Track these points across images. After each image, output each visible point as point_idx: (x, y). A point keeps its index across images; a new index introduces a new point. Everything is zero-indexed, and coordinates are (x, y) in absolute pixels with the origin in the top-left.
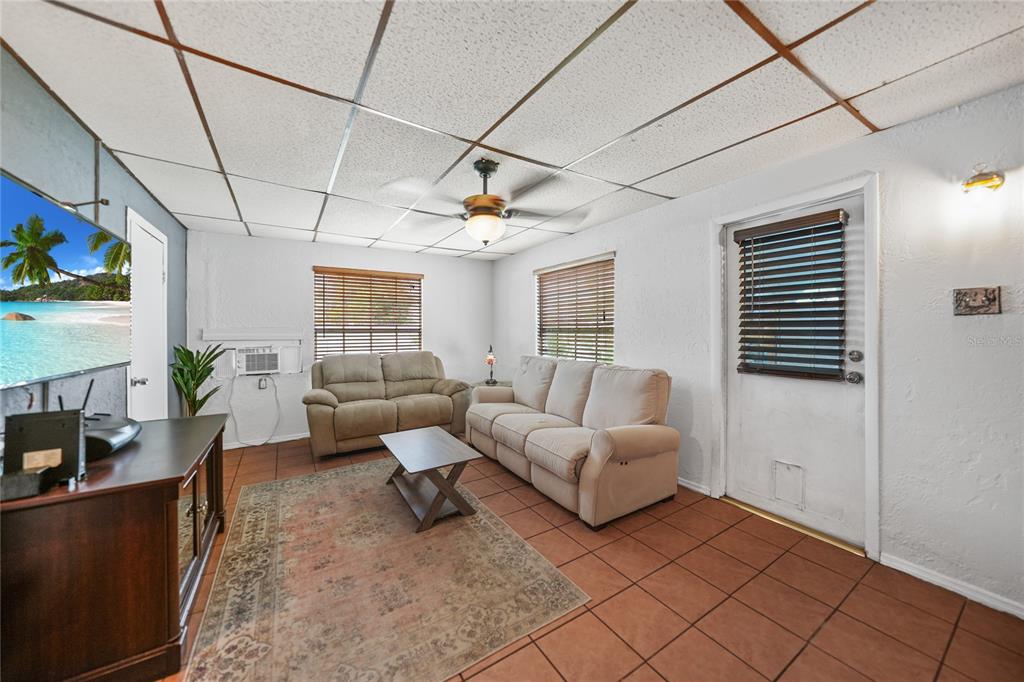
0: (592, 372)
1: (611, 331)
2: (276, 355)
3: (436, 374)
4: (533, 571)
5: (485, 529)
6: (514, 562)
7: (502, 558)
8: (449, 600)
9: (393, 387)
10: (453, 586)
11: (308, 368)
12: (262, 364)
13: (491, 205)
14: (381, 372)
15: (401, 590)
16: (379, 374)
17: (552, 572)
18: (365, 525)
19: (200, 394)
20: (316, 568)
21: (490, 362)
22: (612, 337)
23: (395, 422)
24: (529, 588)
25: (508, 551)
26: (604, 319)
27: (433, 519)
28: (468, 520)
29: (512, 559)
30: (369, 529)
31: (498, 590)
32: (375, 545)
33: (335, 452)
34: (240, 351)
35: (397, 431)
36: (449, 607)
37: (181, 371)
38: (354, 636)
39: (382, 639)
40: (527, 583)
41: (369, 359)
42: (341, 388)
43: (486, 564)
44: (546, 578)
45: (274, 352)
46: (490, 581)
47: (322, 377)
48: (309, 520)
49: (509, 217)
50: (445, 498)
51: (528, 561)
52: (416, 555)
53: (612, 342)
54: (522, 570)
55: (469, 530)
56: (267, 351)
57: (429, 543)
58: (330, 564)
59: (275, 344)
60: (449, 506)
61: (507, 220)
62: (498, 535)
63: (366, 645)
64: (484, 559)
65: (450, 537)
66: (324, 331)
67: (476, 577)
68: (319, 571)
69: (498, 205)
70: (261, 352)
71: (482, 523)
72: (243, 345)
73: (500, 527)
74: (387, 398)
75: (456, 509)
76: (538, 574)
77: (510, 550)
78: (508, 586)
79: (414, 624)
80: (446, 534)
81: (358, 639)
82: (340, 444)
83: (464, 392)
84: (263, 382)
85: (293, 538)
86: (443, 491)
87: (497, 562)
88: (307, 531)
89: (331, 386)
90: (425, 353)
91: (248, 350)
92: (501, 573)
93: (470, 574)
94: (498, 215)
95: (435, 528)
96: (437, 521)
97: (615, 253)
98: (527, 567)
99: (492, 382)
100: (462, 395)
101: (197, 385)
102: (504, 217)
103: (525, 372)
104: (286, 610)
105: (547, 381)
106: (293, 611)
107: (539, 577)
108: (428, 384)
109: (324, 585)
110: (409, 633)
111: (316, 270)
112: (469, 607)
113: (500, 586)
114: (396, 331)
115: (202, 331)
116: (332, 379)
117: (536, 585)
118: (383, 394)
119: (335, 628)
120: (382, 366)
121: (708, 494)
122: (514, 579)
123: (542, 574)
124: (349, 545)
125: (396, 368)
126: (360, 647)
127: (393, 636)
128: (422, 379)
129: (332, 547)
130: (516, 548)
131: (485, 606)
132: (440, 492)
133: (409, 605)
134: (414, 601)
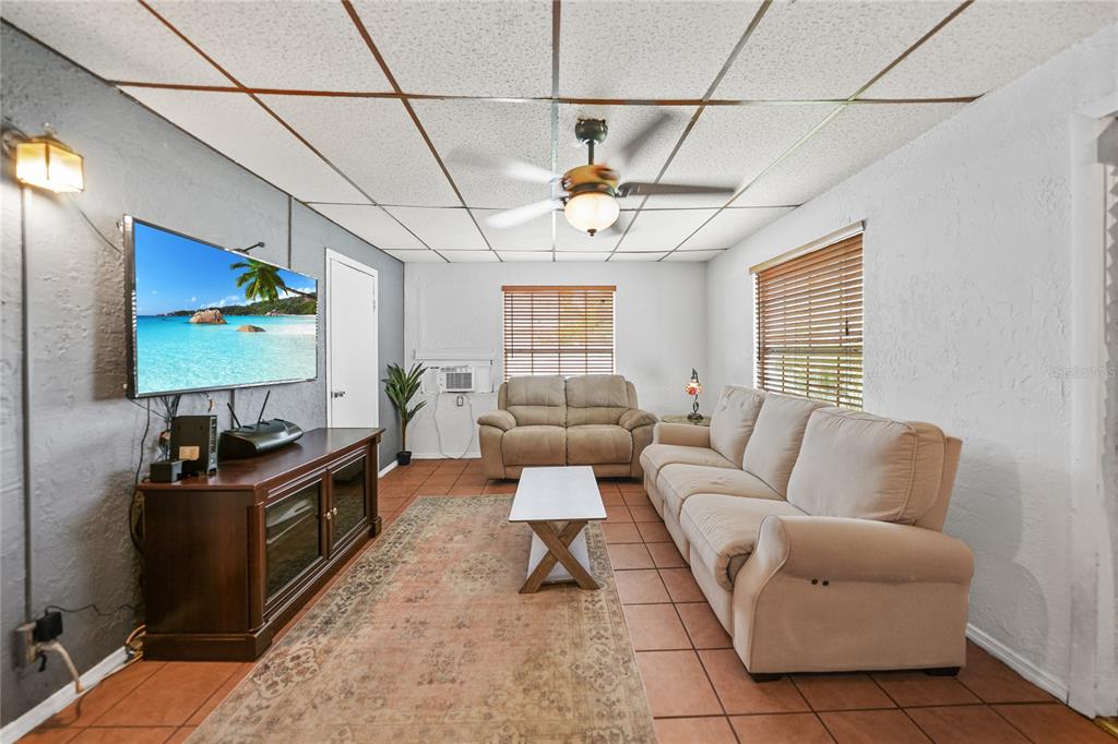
0: (808, 416)
1: (857, 351)
2: (470, 374)
3: (625, 402)
4: (617, 708)
5: (596, 617)
6: (600, 681)
7: (591, 667)
8: (490, 701)
9: (574, 414)
10: (509, 683)
11: (497, 388)
12: (459, 382)
13: (596, 179)
14: (564, 396)
15: (456, 661)
16: (561, 399)
17: (642, 723)
18: (480, 567)
19: (410, 406)
20: (409, 600)
21: (692, 391)
22: (859, 362)
23: (563, 455)
24: (595, 733)
25: (604, 660)
26: (847, 334)
27: (541, 581)
28: (584, 596)
29: (601, 675)
30: (480, 571)
31: (554, 716)
32: (472, 594)
33: (503, 477)
34: (442, 369)
35: (568, 465)
36: (485, 710)
37: (394, 386)
38: (380, 697)
39: (398, 716)
40: (597, 723)
41: (552, 381)
42: (521, 411)
43: (565, 669)
44: (628, 730)
45: (469, 371)
46: (553, 696)
47: (506, 399)
48: (440, 545)
49: (624, 195)
50: (557, 560)
51: (621, 688)
52: (500, 622)
53: (860, 370)
54: (604, 699)
55: (577, 610)
56: (464, 371)
57: (523, 612)
58: (422, 601)
59: (470, 364)
60: (560, 572)
61: (621, 200)
62: (606, 630)
63: (381, 716)
64: (568, 659)
65: (550, 612)
66: (512, 351)
67: (541, 682)
68: (410, 604)
69: (604, 177)
70: (458, 371)
71: (598, 605)
72: (445, 365)
73: (617, 619)
74: (566, 426)
75: (572, 578)
76: (621, 715)
77: (607, 660)
78: (569, 716)
79: (437, 713)
80: (548, 606)
81: (380, 702)
82: (509, 470)
83: (648, 428)
84: (460, 400)
85: (416, 560)
86: (554, 552)
87: (580, 672)
88: (430, 556)
89: (512, 408)
90: (616, 376)
91: (448, 369)
92: (575, 689)
93: (537, 674)
94: (605, 192)
95: (541, 594)
96: (546, 586)
97: (863, 223)
98: (613, 697)
99: (695, 418)
100: (645, 430)
101: (408, 399)
102: (617, 195)
103: (725, 408)
104: (356, 637)
105: (750, 423)
106: (359, 640)
107: (619, 722)
108: (614, 413)
109: (401, 624)
110: (425, 723)
111: (504, 288)
112: (504, 723)
113: (560, 709)
114: (586, 351)
115: (415, 352)
116: (514, 400)
117: (606, 734)
118: (563, 420)
119: (373, 678)
120: (566, 389)
121: (1063, 697)
122: (583, 708)
123: (626, 720)
124: (451, 585)
125: (579, 393)
126: (374, 713)
127: (409, 717)
128: (608, 407)
129: (437, 582)
130: (617, 659)
131: (523, 732)
132: (550, 552)
133: (450, 685)
134: (458, 681)
